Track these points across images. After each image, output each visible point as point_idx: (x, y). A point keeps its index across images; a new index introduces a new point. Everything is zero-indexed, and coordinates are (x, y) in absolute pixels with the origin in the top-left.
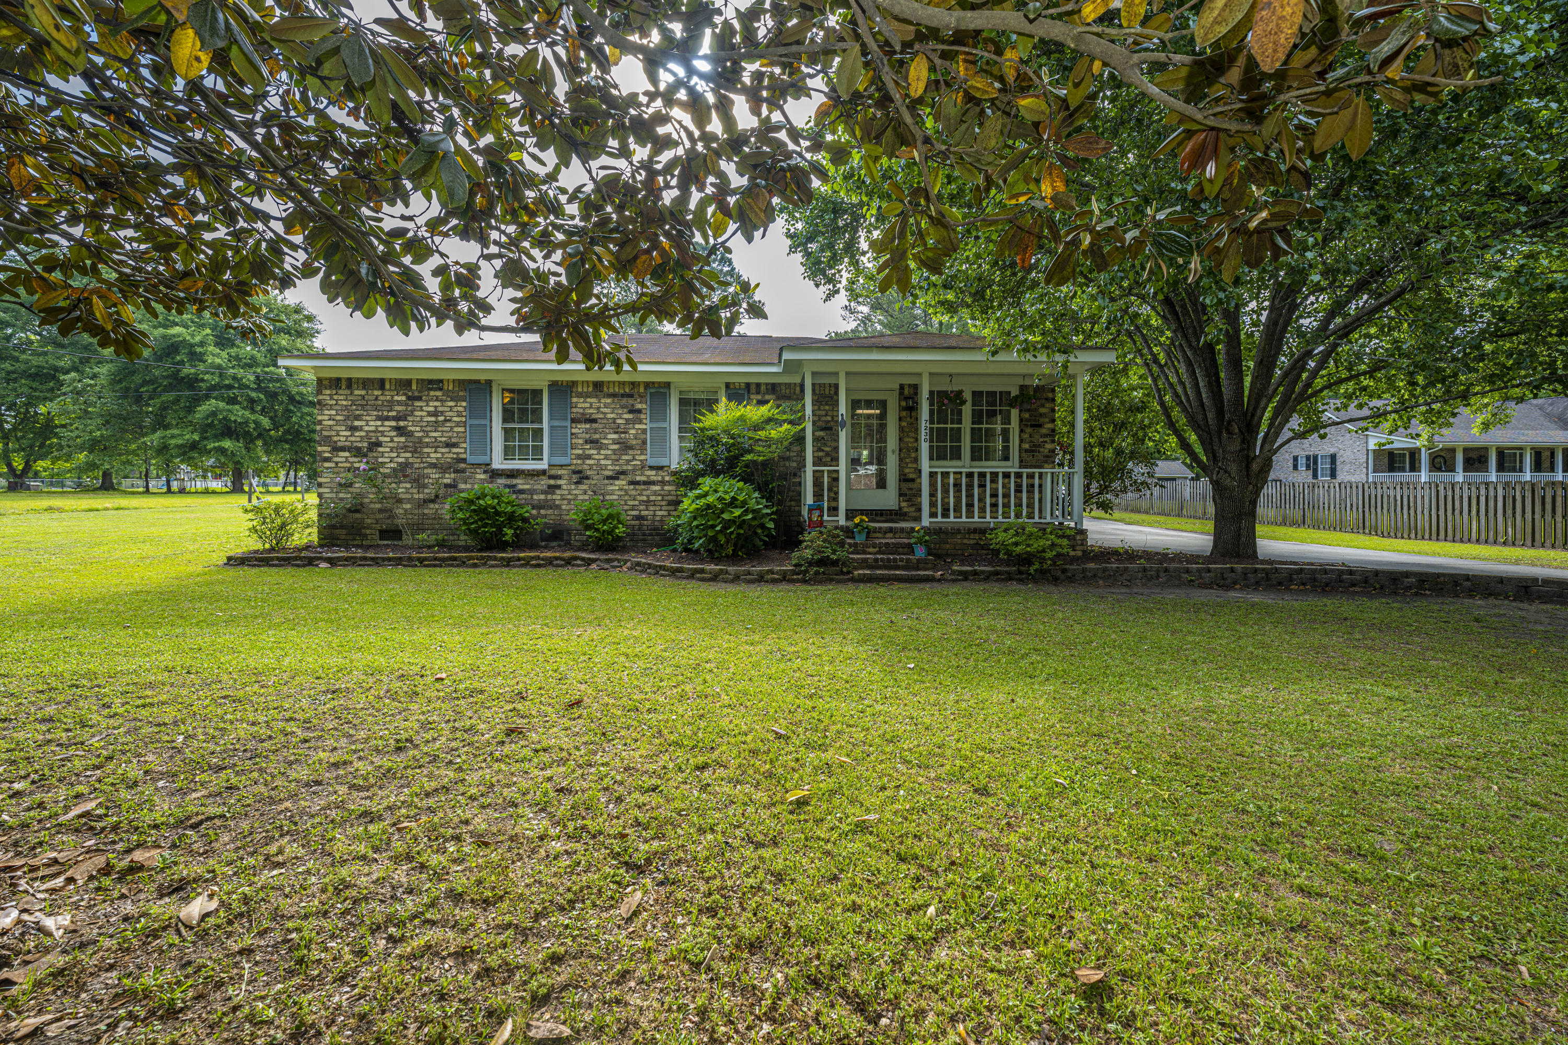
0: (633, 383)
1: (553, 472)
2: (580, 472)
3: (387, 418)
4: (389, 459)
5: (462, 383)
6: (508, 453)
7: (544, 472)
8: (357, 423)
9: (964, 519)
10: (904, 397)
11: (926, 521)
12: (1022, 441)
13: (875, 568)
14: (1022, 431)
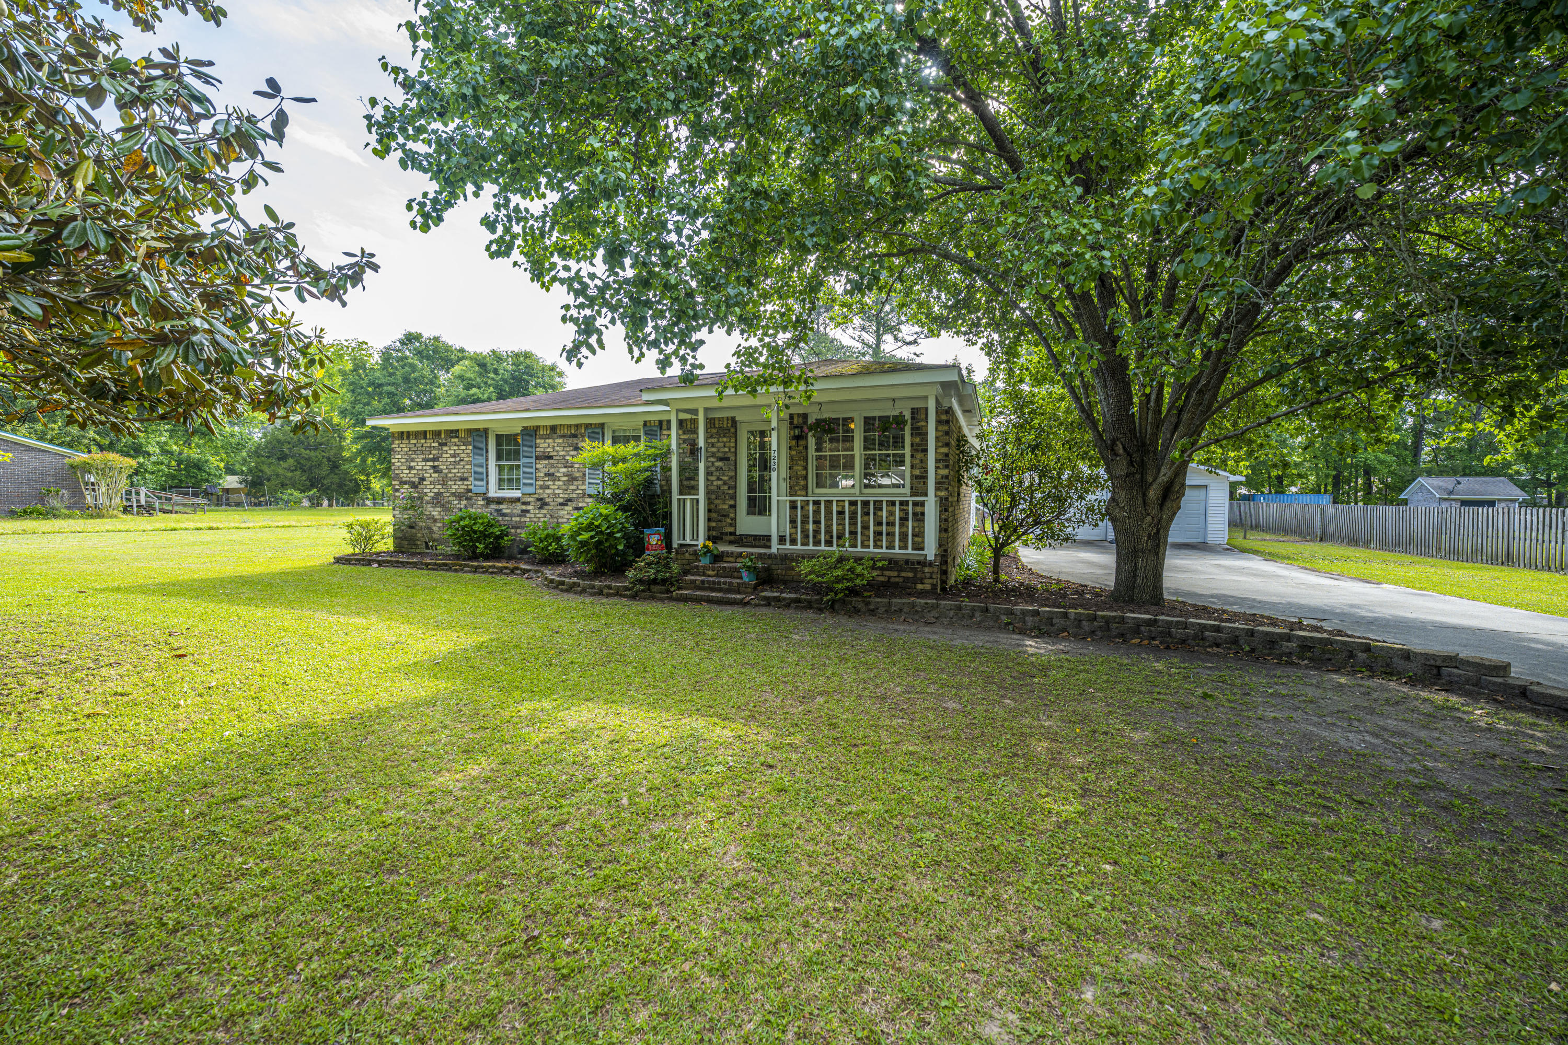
0: (577, 426)
1: (525, 500)
2: (541, 499)
3: (428, 460)
4: (430, 490)
5: (470, 432)
6: (500, 486)
7: (518, 500)
8: (413, 464)
9: (811, 547)
10: (793, 426)
11: (775, 547)
12: (912, 467)
13: (700, 589)
14: (912, 456)
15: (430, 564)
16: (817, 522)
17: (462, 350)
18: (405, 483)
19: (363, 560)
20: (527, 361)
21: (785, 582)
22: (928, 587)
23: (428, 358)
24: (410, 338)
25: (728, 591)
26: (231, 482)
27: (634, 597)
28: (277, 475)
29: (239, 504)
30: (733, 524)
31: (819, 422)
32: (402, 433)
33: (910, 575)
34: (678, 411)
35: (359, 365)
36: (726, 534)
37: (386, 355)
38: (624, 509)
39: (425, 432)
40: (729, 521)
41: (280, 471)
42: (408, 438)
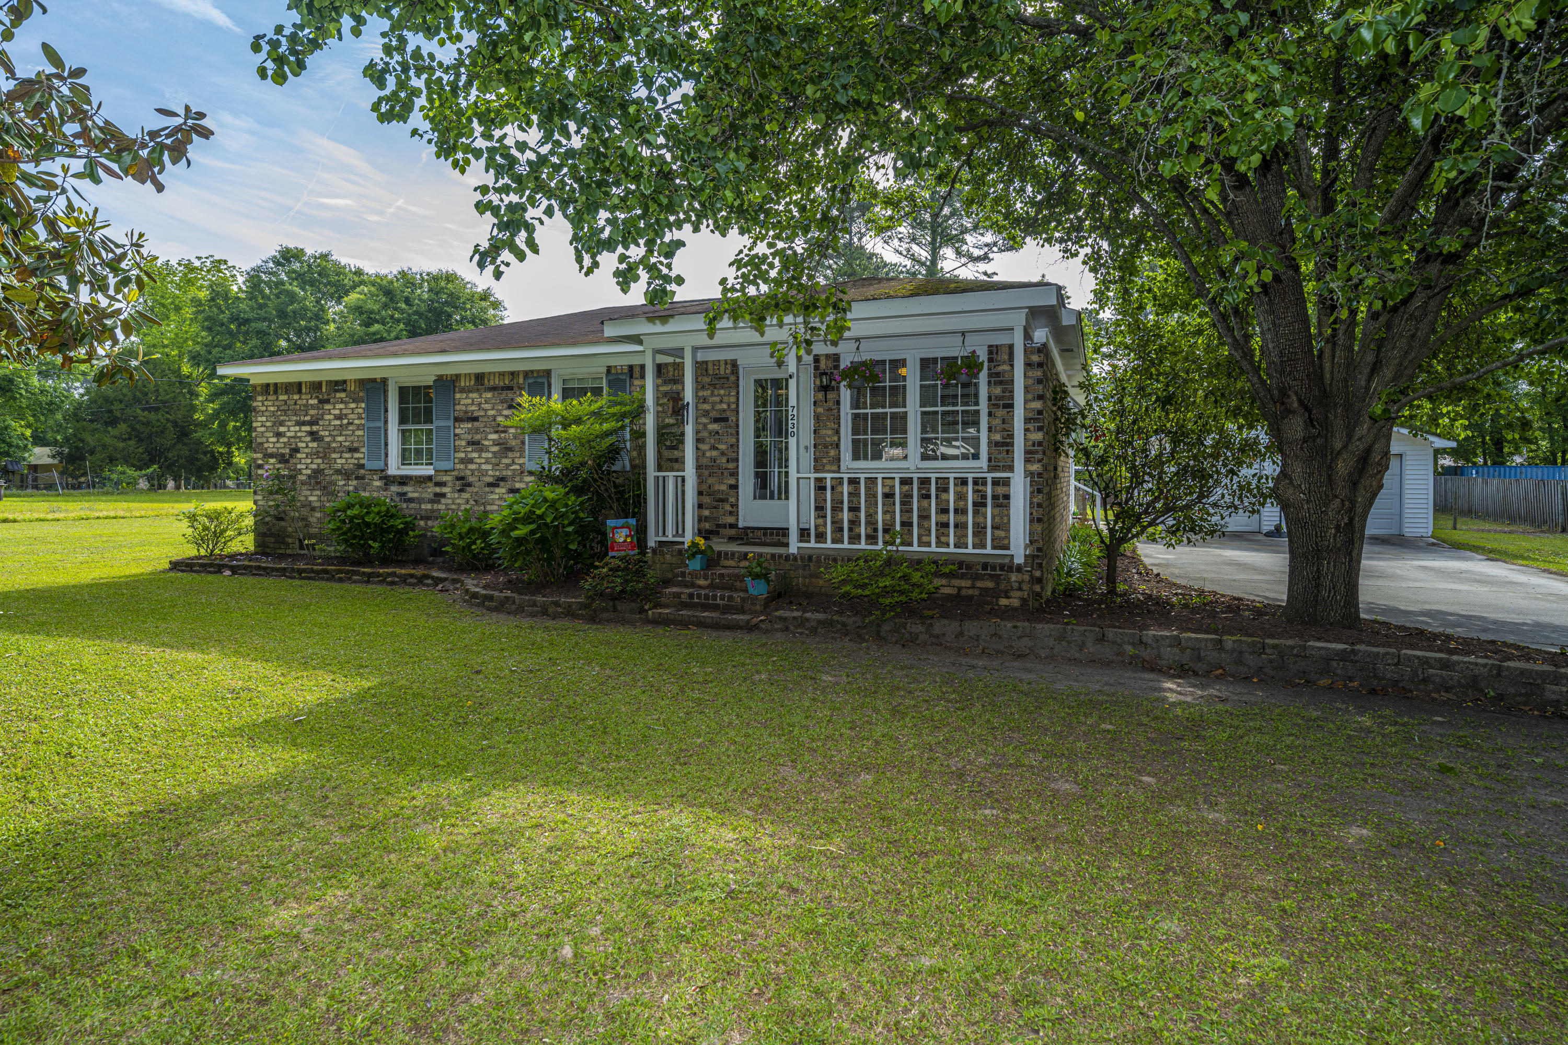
0: (512, 373)
1: (439, 479)
2: (462, 478)
3: (303, 423)
4: (305, 465)
5: (362, 383)
6: (405, 458)
7: (430, 478)
8: (282, 429)
9: (846, 545)
10: (819, 373)
11: (794, 546)
12: (990, 429)
13: (685, 605)
14: (990, 414)
15: (304, 571)
16: (854, 509)
17: (359, 272)
18: (272, 456)
19: (211, 565)
20: (450, 286)
21: (808, 595)
22: (1016, 603)
23: (312, 283)
24: (287, 256)
25: (727, 609)
26: (40, 455)
27: (593, 619)
28: (104, 446)
29: (50, 487)
30: (734, 513)
31: (856, 368)
32: (268, 385)
33: (990, 584)
34: (657, 352)
35: (219, 293)
36: (725, 526)
37: (254, 278)
38: (578, 491)
39: (300, 384)
40: (728, 508)
41: (107, 440)
42: (276, 392)
